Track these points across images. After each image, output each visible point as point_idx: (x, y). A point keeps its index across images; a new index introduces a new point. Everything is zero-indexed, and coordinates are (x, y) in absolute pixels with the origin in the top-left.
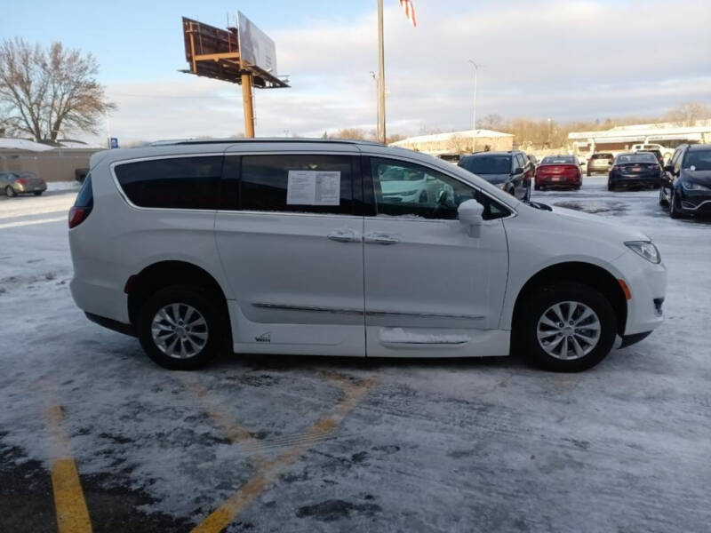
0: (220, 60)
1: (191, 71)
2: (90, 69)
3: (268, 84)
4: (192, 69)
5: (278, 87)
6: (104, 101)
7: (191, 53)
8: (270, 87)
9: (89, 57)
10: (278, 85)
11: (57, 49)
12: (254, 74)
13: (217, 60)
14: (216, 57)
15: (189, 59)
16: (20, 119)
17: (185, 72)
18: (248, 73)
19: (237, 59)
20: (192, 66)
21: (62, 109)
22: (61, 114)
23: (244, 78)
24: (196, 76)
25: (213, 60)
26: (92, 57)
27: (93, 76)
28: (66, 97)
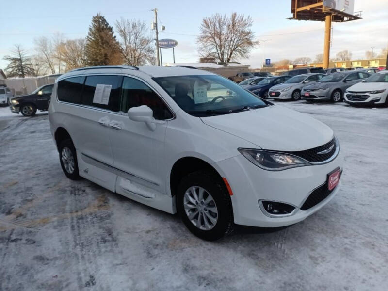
0: (311, 9)
1: (294, 18)
2: (249, 24)
3: (346, 19)
4: (294, 17)
5: (353, 20)
6: (253, 40)
7: (295, 7)
8: (347, 21)
9: (249, 17)
10: (352, 18)
11: (234, 16)
12: (333, 14)
13: (309, 9)
14: (308, 8)
15: (293, 11)
16: (216, 53)
17: (290, 19)
18: (329, 14)
19: (321, 7)
20: (294, 15)
21: (233, 47)
22: (232, 49)
23: (328, 17)
24: (297, 20)
25: (307, 9)
26: (250, 18)
27: (250, 28)
28: (236, 40)
